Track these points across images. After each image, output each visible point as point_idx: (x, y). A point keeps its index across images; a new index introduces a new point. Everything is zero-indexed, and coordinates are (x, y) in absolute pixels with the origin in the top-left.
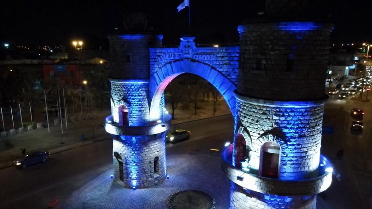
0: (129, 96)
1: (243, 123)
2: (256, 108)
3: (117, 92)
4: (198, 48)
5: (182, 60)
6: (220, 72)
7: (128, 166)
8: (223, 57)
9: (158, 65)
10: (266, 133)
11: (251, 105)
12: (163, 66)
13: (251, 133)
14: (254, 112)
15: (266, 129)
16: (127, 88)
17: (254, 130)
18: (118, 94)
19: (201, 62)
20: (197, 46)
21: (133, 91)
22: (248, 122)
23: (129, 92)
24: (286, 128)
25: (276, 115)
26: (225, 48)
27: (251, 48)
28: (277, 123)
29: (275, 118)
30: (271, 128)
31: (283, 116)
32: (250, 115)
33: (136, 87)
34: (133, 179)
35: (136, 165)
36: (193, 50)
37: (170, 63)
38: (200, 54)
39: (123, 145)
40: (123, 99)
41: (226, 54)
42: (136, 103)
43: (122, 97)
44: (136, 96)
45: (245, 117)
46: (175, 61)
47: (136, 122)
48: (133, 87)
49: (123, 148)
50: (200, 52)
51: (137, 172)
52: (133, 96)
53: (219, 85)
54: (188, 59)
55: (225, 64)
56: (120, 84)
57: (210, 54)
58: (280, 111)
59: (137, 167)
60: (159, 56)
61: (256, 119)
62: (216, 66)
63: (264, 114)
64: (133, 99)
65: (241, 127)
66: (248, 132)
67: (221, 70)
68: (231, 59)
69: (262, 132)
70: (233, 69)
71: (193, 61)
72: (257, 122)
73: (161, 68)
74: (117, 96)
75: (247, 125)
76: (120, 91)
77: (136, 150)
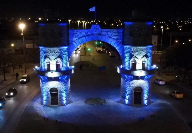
0: (62, 55)
1: (134, 55)
2: (139, 49)
3: (55, 53)
4: (102, 29)
5: (93, 35)
6: (114, 39)
7: (62, 94)
8: (115, 33)
9: (76, 38)
10: (143, 57)
11: (138, 48)
12: (79, 38)
13: (138, 58)
14: (139, 50)
15: (143, 55)
16: (61, 51)
17: (139, 56)
18: (56, 55)
19: (103, 35)
20: (101, 29)
21: (64, 52)
22: (136, 54)
23: (62, 53)
24: (148, 54)
25: (146, 50)
26: (116, 29)
27: (137, 29)
28: (146, 53)
29: (146, 51)
30: (144, 55)
31: (147, 50)
32: (137, 52)
33: (65, 50)
34: (64, 100)
35: (65, 92)
36: (99, 30)
37: (85, 36)
38: (103, 32)
39: (58, 82)
40: (58, 57)
41: (116, 32)
42: (65, 58)
43: (58, 56)
44: (64, 55)
45: (135, 53)
46: (88, 35)
47: (65, 68)
48: (63, 50)
49: (58, 84)
50: (103, 31)
51: (65, 96)
52: (63, 55)
53: (114, 44)
54: (96, 34)
55: (116, 35)
56: (57, 49)
57: (109, 32)
58: (147, 49)
59: (65, 93)
60: (77, 33)
61: (140, 52)
62: (112, 37)
63: (142, 50)
64: (64, 56)
65: (133, 57)
66: (137, 58)
67: (114, 38)
68: (119, 33)
69: (142, 56)
70: (120, 37)
71: (99, 35)
72: (140, 53)
73: (77, 39)
74: (55, 56)
75: (136, 55)
76: (56, 53)
77: (65, 84)
